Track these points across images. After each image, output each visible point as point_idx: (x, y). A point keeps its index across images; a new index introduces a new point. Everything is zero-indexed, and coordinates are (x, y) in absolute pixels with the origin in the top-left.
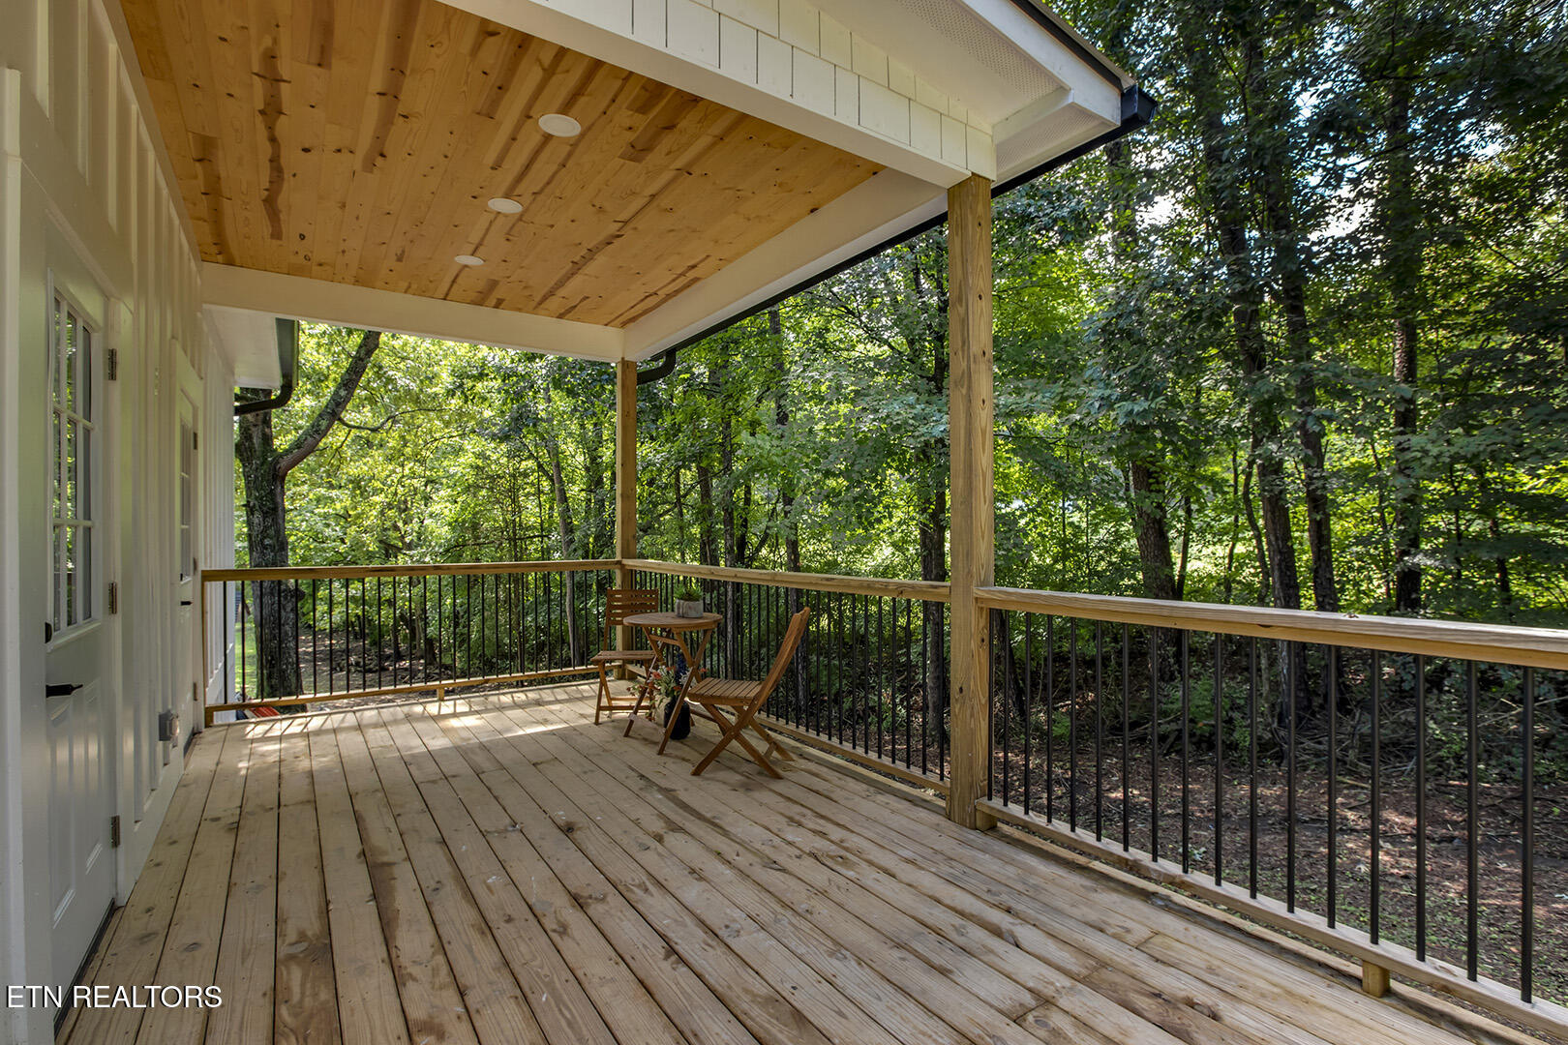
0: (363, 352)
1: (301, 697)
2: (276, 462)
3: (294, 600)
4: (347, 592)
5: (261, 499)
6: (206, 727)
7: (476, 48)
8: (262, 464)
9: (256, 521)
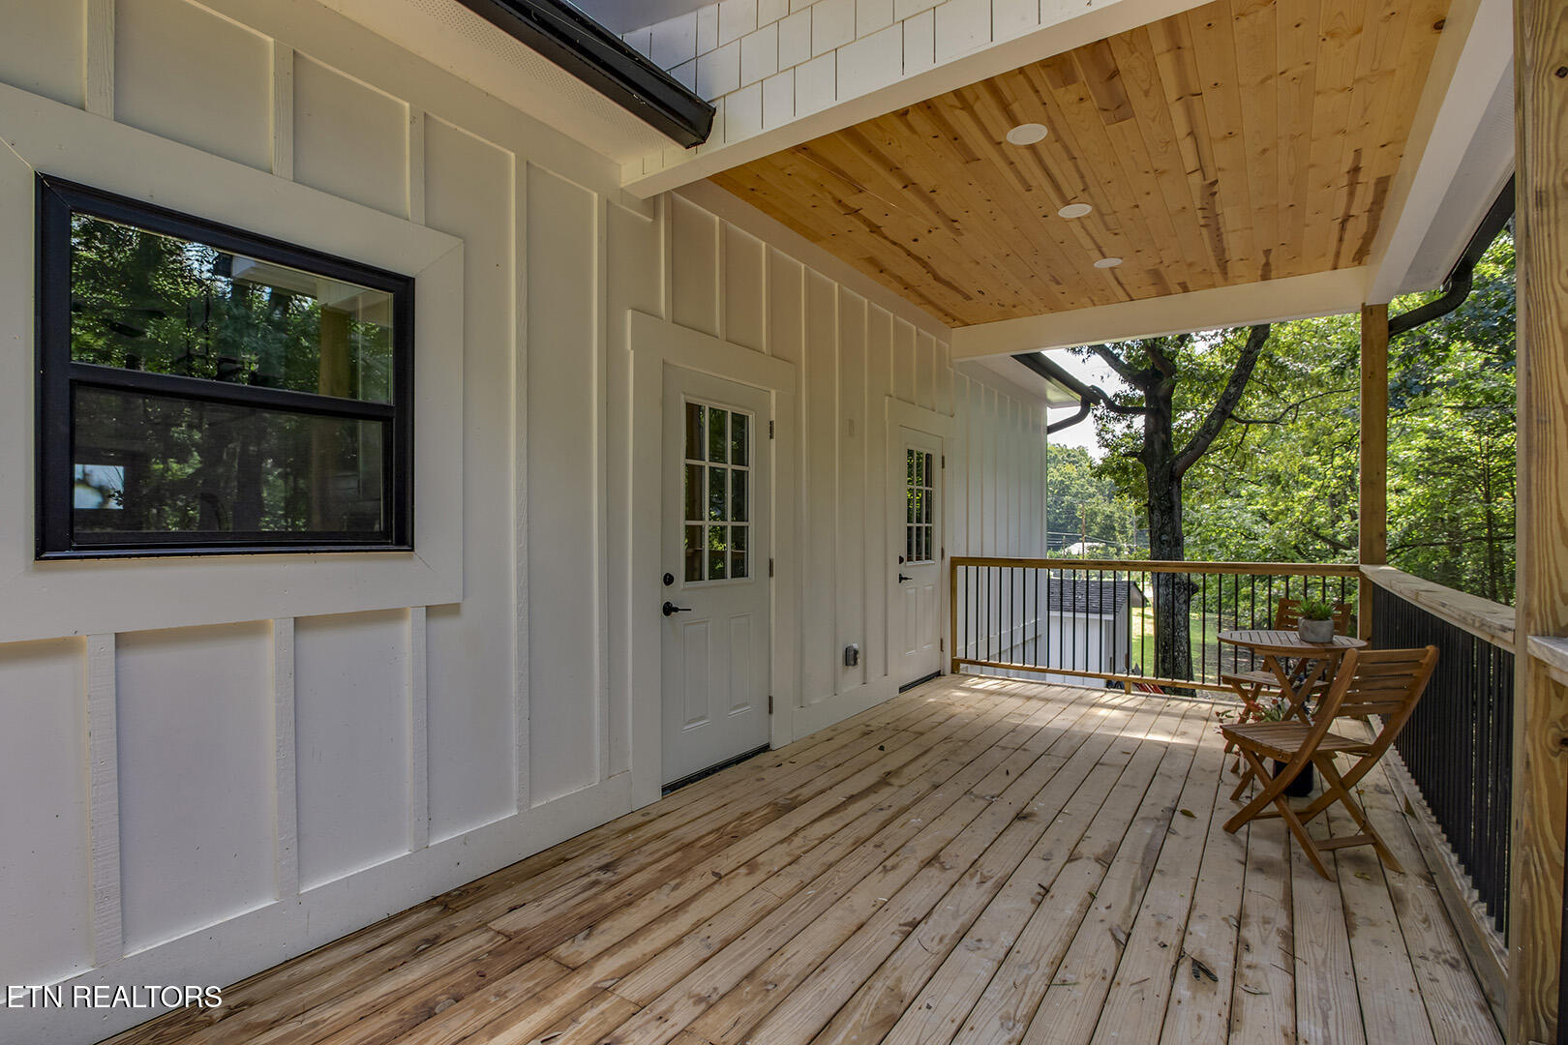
0: (1252, 345)
1: (1191, 682)
2: (1173, 464)
3: (1186, 592)
4: (1270, 591)
5: (1160, 499)
6: (953, 672)
7: (910, 127)
8: (1162, 466)
9: (1155, 519)
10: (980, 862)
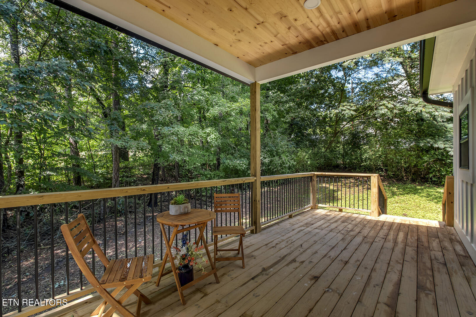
10: (331, 262)
